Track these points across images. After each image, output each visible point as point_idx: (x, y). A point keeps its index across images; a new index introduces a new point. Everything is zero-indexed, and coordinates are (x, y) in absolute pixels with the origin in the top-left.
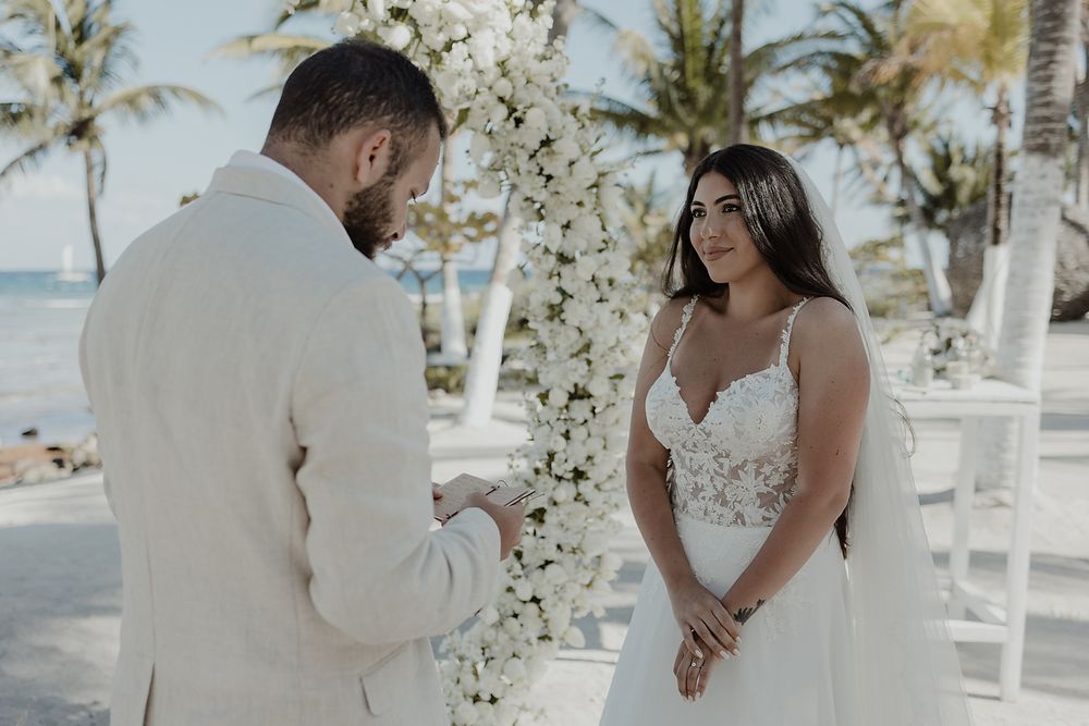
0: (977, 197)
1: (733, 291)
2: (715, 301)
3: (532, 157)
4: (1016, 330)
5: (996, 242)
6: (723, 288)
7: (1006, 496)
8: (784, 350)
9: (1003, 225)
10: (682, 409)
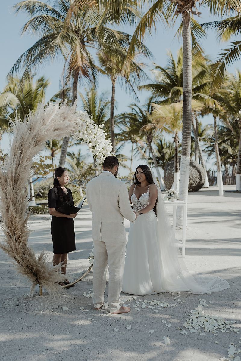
0: (170, 159)
1: (141, 183)
2: (139, 185)
4: (182, 192)
5: (176, 171)
6: (140, 183)
7: (181, 227)
8: (148, 190)
9: (178, 167)
10: (136, 198)
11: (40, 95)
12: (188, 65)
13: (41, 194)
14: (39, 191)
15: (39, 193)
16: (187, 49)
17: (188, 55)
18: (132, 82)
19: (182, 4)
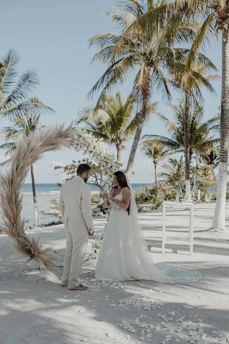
3: (109, 169)
8: (122, 192)
11: (129, 110)
12: (226, 77)
13: (149, 198)
14: (147, 195)
15: (148, 197)
16: (225, 62)
17: (225, 67)
18: (195, 93)
19: (221, 21)
